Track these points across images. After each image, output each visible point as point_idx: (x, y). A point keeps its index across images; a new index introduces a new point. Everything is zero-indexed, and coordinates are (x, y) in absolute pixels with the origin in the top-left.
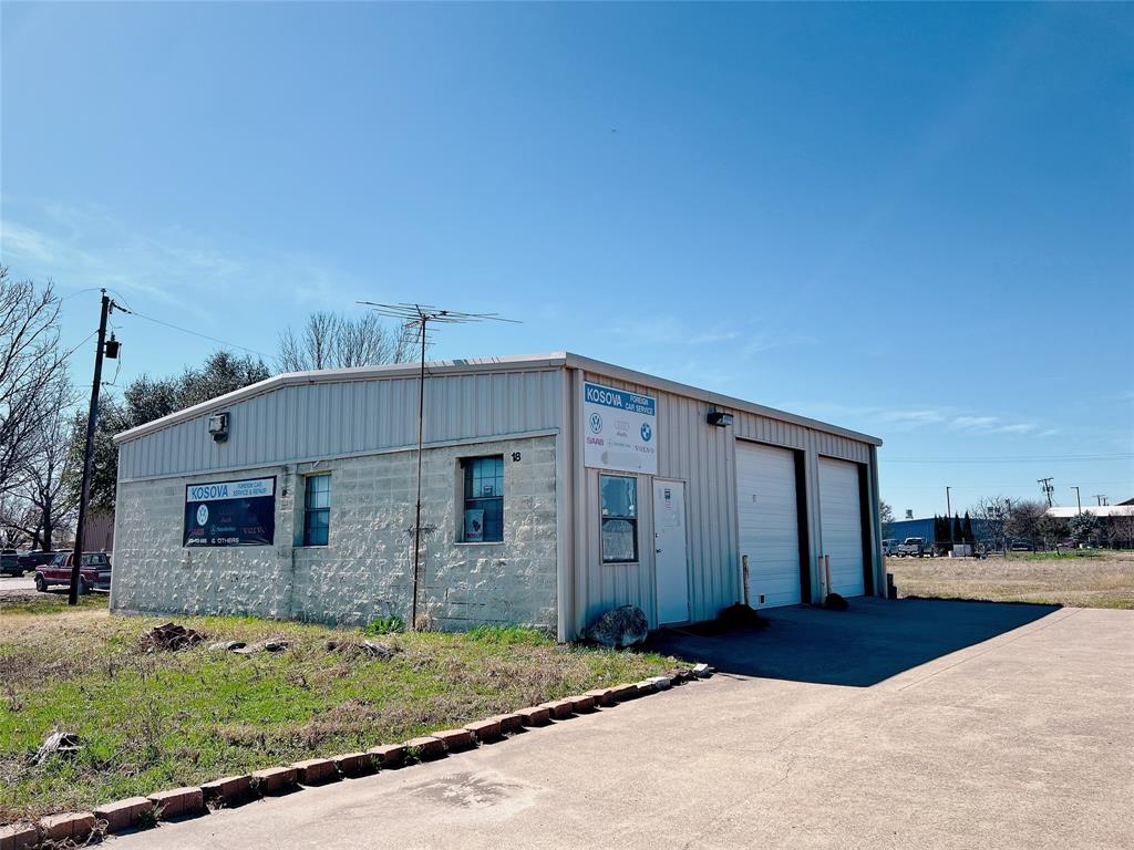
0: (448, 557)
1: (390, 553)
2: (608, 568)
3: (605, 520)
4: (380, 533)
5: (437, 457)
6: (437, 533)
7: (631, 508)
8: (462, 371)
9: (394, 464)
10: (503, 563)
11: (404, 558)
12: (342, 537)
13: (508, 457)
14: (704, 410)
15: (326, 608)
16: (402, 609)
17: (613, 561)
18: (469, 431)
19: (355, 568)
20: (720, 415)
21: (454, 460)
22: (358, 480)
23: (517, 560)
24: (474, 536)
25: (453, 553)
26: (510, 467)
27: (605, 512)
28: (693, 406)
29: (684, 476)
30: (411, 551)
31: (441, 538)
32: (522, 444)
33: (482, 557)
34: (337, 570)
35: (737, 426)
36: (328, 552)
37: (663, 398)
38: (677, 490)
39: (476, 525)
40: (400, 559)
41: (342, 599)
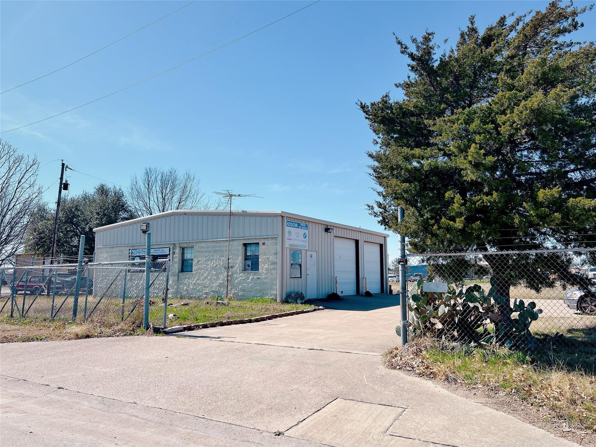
0: (239, 276)
1: (217, 275)
2: (292, 279)
3: (292, 264)
4: (213, 268)
5: (235, 243)
6: (235, 268)
7: (300, 260)
8: (244, 214)
9: (218, 245)
10: (259, 278)
11: (223, 277)
12: (198, 269)
13: (261, 243)
14: (324, 227)
15: (192, 294)
16: (222, 294)
17: (294, 278)
18: (247, 234)
19: (204, 280)
20: (329, 229)
21: (241, 244)
22: (204, 250)
23: (263, 277)
24: (248, 269)
25: (241, 275)
26: (261, 247)
27: (292, 262)
28: (320, 225)
29: (317, 249)
30: (226, 274)
31: (237, 270)
32: (266, 240)
33: (252, 276)
34: (197, 281)
35: (335, 232)
36: (193, 274)
37: (310, 224)
38: (314, 254)
39: (249, 266)
40: (221, 277)
41: (198, 291)
